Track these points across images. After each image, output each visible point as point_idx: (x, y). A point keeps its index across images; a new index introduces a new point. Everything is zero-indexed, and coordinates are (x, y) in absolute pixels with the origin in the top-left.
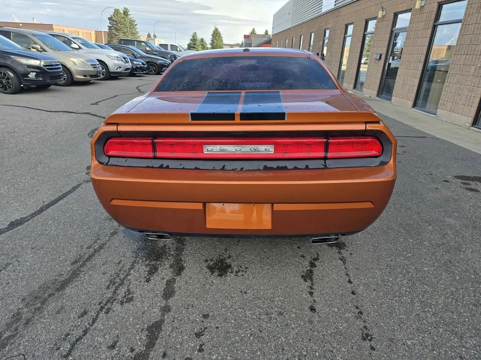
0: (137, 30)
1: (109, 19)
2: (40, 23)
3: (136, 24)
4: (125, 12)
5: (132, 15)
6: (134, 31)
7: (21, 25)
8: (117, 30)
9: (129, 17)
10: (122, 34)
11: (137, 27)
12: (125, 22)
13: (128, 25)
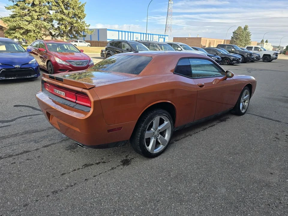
0: (250, 38)
1: (233, 33)
2: (196, 37)
3: (250, 34)
4: (245, 28)
5: (249, 29)
6: (248, 39)
7: (187, 38)
8: (236, 39)
9: (247, 31)
10: (239, 41)
11: (251, 36)
12: (243, 34)
13: (244, 35)
